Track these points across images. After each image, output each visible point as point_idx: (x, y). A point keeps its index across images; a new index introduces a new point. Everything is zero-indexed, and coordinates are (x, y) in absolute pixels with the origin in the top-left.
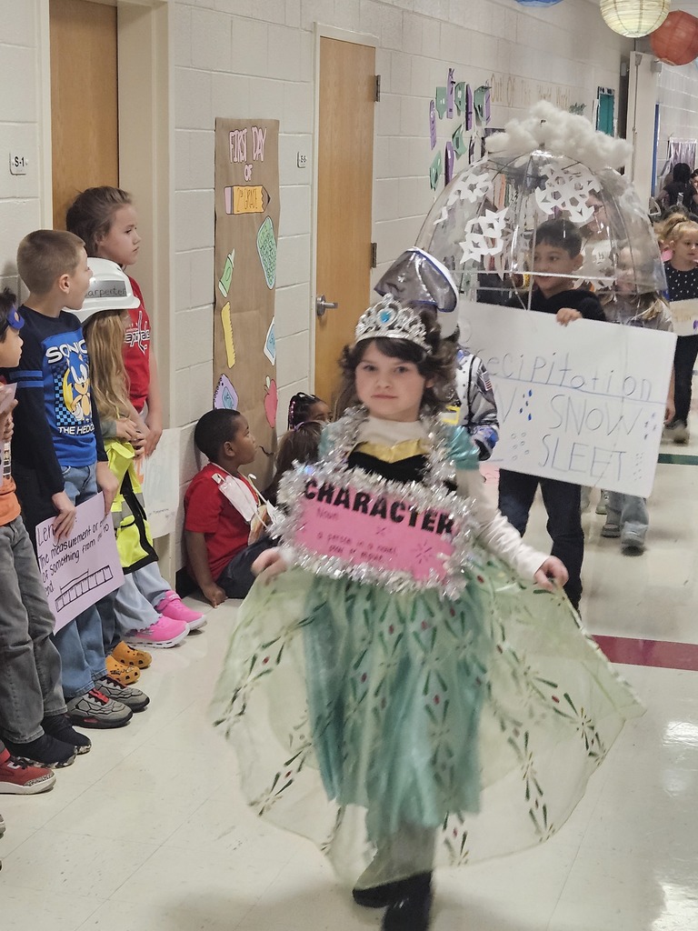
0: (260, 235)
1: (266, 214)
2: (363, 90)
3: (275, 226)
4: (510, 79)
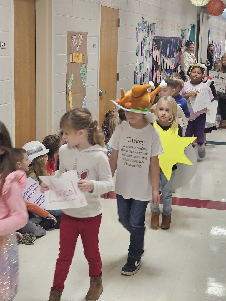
0: (81, 69)
1: (83, 63)
2: (115, 23)
3: (86, 67)
4: (162, 20)
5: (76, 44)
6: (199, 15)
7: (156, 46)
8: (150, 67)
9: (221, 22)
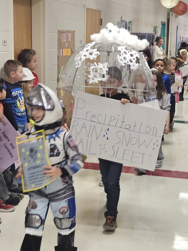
2: (98, 22)
4: (137, 19)
5: (66, 41)
6: (168, 14)
9: (187, 20)
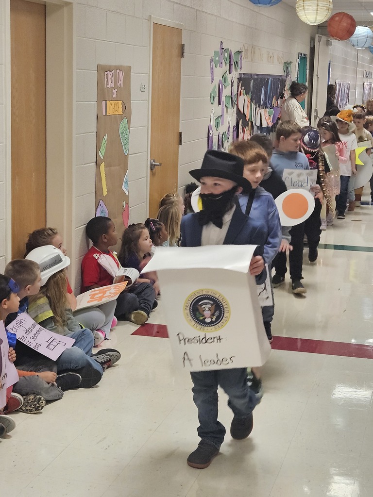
0: (121, 126)
1: (124, 115)
2: (176, 51)
3: (129, 122)
4: (253, 47)
5: (112, 85)
6: (313, 39)
7: (243, 88)
8: (233, 123)
9: (349, 50)
